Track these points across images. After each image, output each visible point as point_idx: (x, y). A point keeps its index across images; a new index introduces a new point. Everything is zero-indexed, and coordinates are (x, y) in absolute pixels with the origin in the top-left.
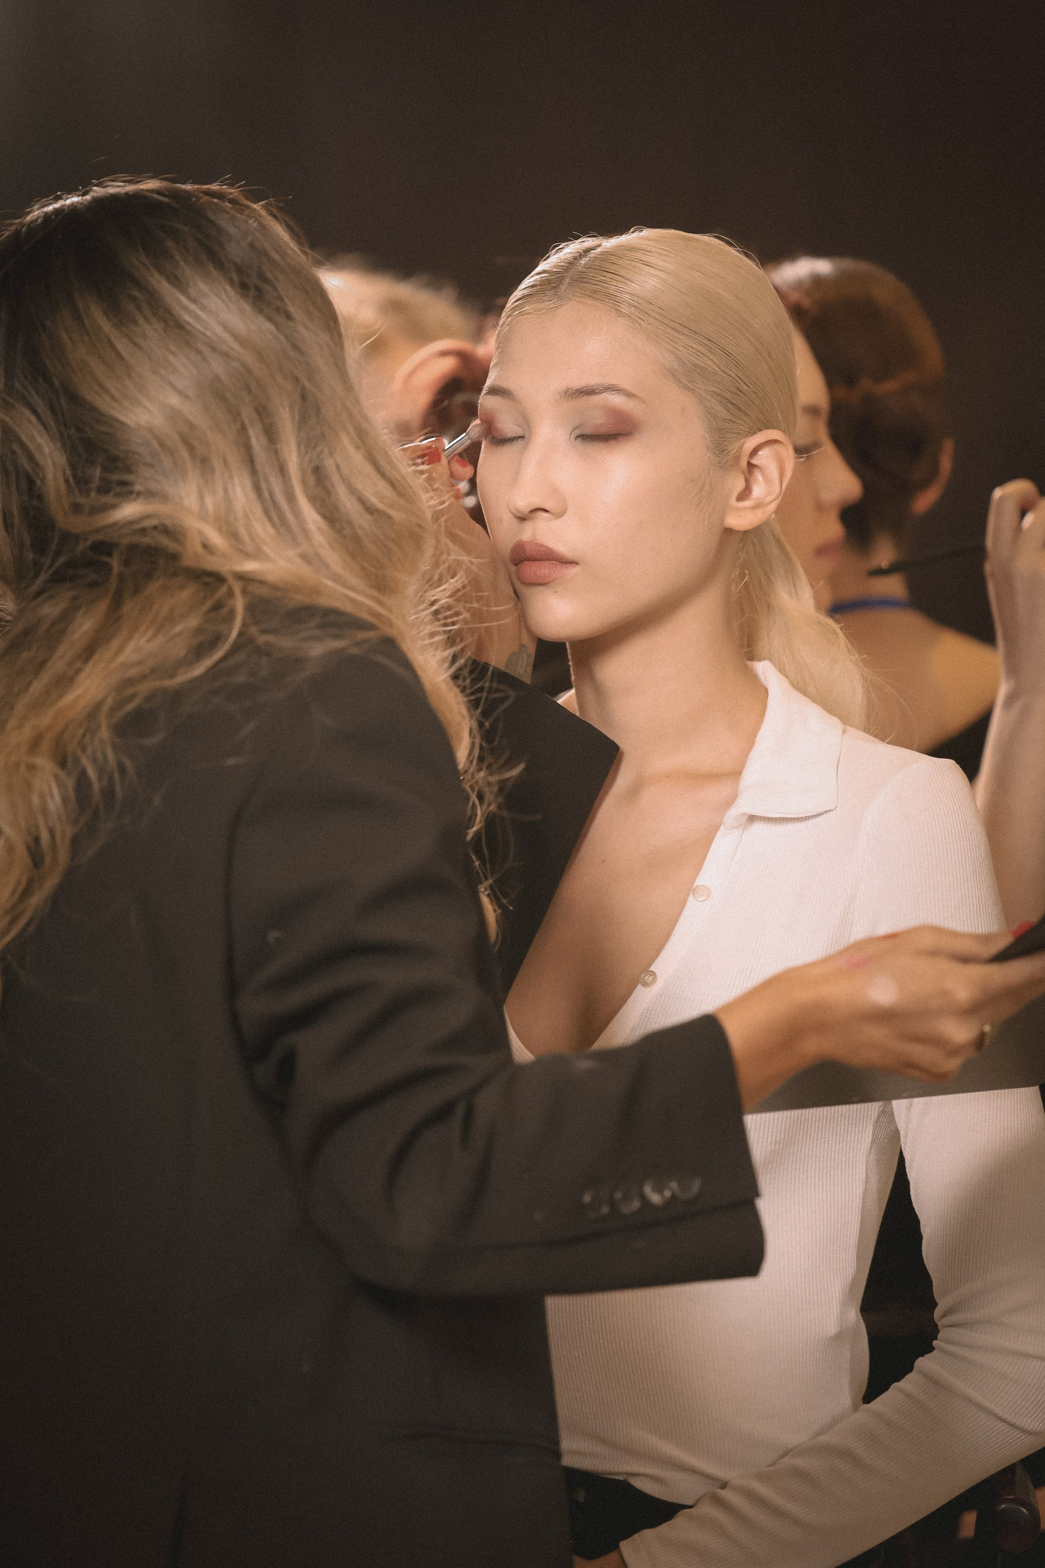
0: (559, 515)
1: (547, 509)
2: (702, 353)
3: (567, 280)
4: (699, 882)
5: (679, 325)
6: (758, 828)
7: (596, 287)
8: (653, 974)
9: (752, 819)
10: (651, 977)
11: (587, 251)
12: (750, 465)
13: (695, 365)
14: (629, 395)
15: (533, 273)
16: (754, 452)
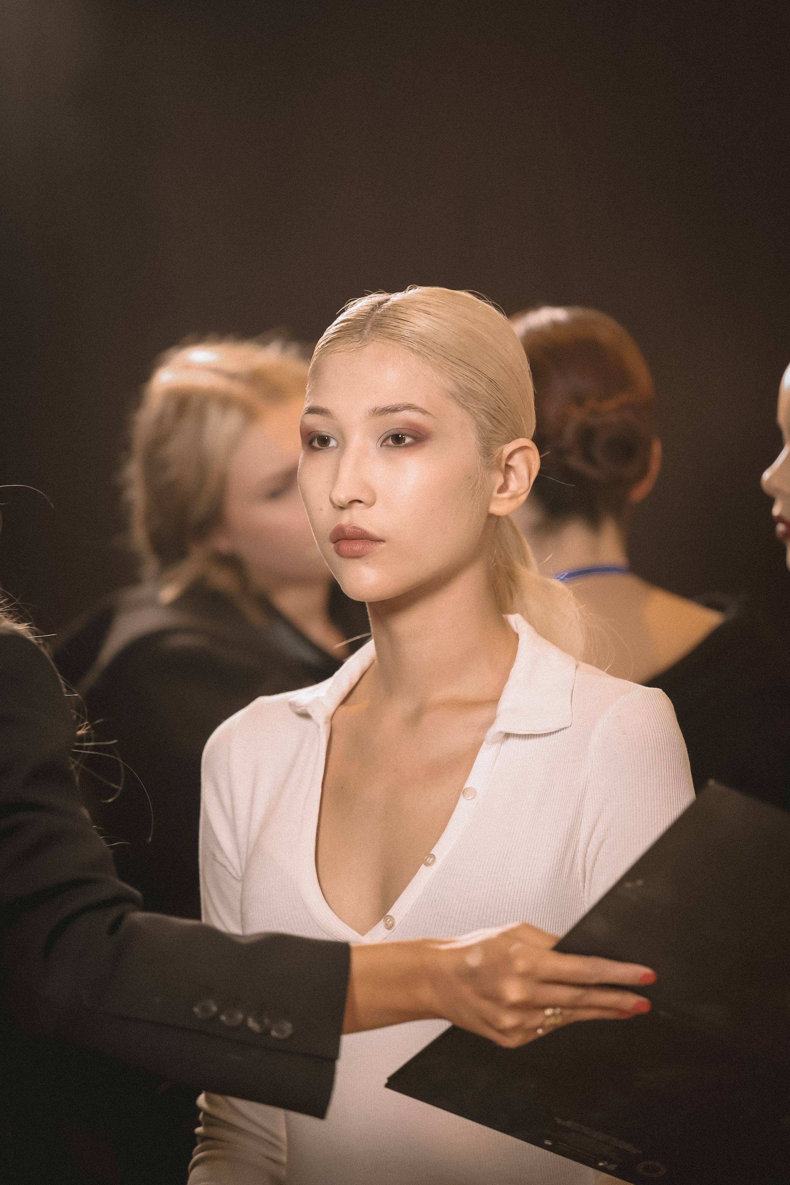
0: (371, 504)
1: (360, 500)
2: (474, 380)
3: (369, 326)
4: (467, 785)
5: (456, 359)
6: (512, 742)
7: (393, 330)
8: (433, 856)
9: (507, 735)
10: (432, 859)
11: (380, 303)
12: (507, 465)
13: (469, 389)
14: (424, 412)
15: (336, 322)
16: (510, 456)
